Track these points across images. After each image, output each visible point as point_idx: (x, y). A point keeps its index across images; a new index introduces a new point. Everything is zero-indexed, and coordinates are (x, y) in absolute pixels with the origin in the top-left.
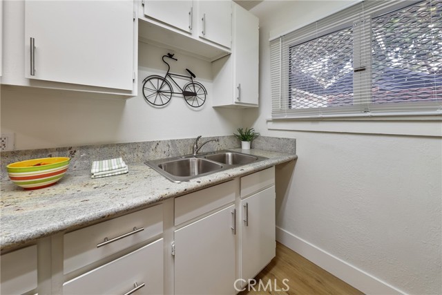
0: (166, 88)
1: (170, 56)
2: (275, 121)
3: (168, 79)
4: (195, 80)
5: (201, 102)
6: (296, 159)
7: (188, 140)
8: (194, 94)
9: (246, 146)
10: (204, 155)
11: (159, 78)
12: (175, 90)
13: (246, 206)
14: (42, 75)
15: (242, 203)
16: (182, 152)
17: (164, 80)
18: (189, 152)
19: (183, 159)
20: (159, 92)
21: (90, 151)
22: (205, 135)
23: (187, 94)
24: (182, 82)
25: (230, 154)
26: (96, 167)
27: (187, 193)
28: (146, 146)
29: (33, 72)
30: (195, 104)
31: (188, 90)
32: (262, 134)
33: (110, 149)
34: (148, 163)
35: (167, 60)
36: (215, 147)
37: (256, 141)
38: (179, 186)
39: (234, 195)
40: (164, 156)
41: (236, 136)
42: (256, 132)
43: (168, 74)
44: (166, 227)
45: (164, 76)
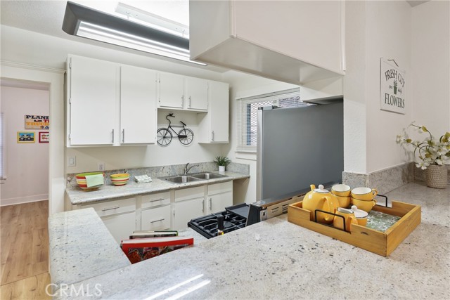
0: (168, 134)
1: (171, 115)
2: (239, 152)
3: (170, 129)
4: (186, 127)
5: (189, 141)
6: (249, 177)
7: (181, 165)
8: (186, 136)
9: (222, 168)
10: (192, 174)
11: (164, 129)
12: (174, 135)
13: (211, 200)
14: (126, 142)
15: (208, 199)
16: (177, 173)
17: (167, 130)
18: (182, 173)
19: (178, 176)
20: (164, 137)
21: (133, 171)
22: (192, 162)
23: (180, 137)
24: (177, 130)
25: (208, 174)
26: (139, 178)
27: (180, 188)
28: (157, 169)
29: (123, 141)
30: (186, 142)
31: (181, 134)
32: (233, 161)
33: (142, 170)
34: (159, 178)
35: (169, 118)
36: (200, 170)
37: (229, 165)
38: (176, 185)
39: (203, 193)
40: (167, 175)
41: (215, 162)
42: (229, 159)
43: (170, 126)
44: (171, 201)
45: (167, 127)
